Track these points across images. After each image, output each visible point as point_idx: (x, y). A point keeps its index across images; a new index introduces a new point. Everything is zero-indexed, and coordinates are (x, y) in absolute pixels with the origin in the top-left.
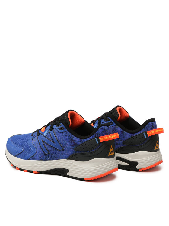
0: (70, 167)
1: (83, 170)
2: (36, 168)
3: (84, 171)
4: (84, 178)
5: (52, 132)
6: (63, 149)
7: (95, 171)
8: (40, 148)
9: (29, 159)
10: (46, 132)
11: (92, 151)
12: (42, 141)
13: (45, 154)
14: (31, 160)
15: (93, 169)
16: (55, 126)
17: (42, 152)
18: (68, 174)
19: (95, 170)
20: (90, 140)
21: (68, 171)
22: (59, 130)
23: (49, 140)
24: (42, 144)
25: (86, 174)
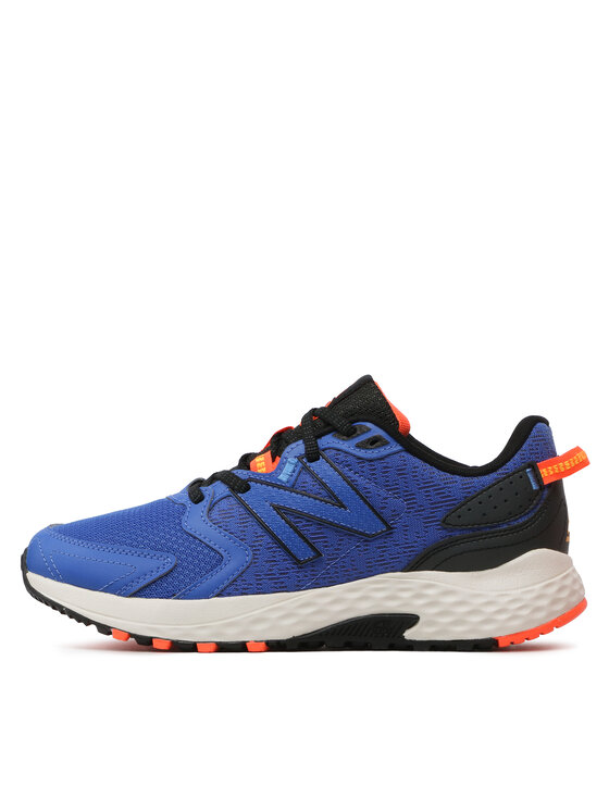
0: (420, 602)
1: (489, 603)
2: (260, 627)
3: (492, 609)
4: (494, 635)
5: (320, 467)
6: (389, 528)
7: (544, 602)
8: (267, 539)
9: (218, 596)
10: (288, 468)
11: (521, 521)
12: (277, 508)
13: (297, 562)
14: (229, 595)
15: (534, 595)
16: (329, 441)
17: (280, 555)
18: (409, 634)
19: (539, 597)
20: (505, 479)
21: (411, 620)
22: (361, 453)
23: (315, 499)
24: (277, 523)
25: (503, 617)
